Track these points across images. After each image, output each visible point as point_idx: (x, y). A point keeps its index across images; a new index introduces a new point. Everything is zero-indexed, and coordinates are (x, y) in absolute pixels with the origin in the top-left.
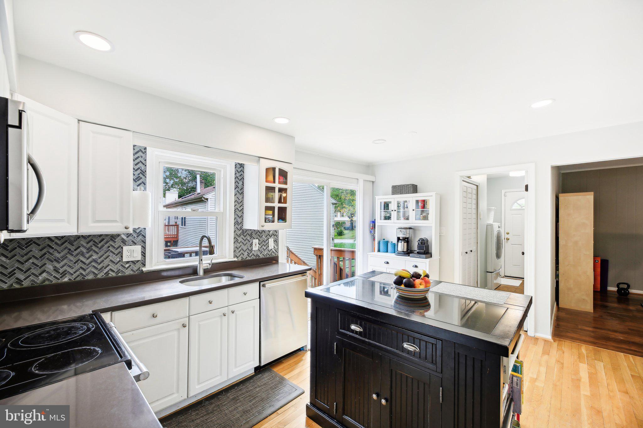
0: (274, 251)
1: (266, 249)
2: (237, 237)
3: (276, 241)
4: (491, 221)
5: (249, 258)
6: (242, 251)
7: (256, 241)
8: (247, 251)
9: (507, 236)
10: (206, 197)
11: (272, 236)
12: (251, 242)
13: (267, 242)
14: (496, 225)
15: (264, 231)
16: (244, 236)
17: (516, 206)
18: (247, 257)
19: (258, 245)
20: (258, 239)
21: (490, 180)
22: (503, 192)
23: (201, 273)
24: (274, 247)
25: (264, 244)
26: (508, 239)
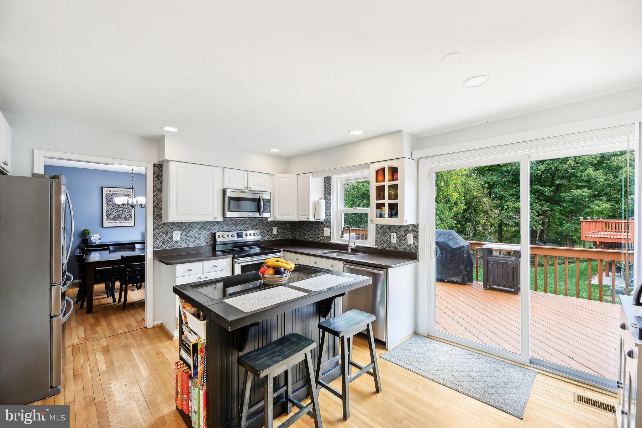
0: (414, 247)
1: (404, 244)
2: (378, 229)
3: (416, 237)
5: (388, 249)
6: (382, 241)
7: (394, 235)
8: (387, 242)
11: (412, 232)
12: (390, 235)
13: (406, 237)
15: (403, 226)
16: (384, 229)
18: (386, 248)
19: (396, 238)
20: (397, 233)
23: (349, 250)
24: (414, 243)
25: (402, 238)
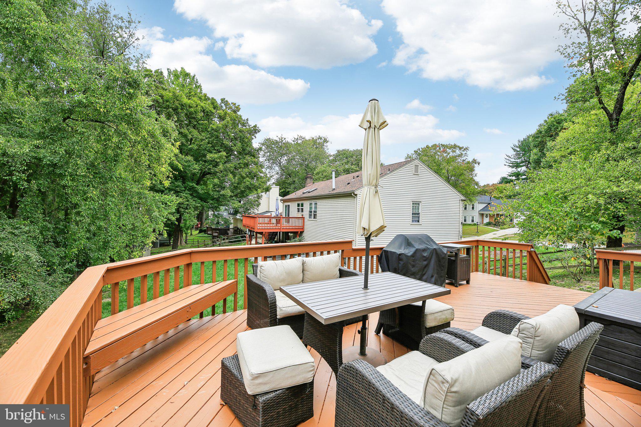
10: (356, 193)
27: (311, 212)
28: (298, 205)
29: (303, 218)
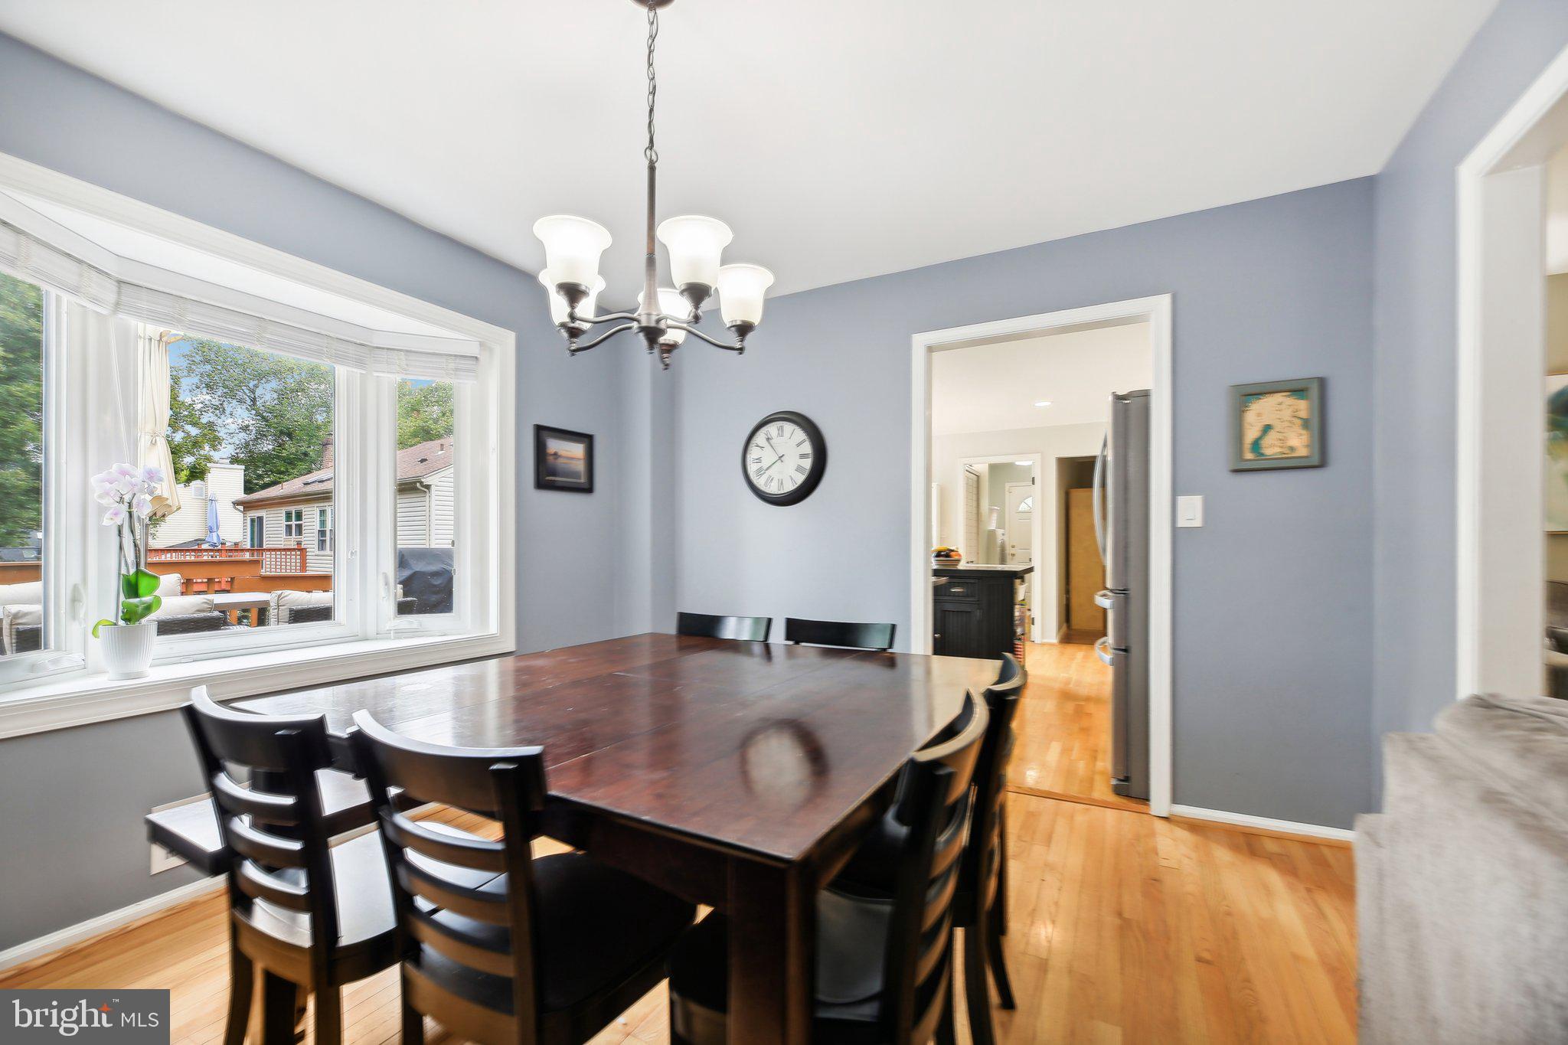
4: (993, 526)
9: (1013, 551)
10: (426, 481)
14: (1000, 532)
17: (1023, 507)
21: (993, 468)
22: (1007, 485)
26: (1013, 555)
27: (322, 533)
28: (289, 516)
29: (303, 551)
